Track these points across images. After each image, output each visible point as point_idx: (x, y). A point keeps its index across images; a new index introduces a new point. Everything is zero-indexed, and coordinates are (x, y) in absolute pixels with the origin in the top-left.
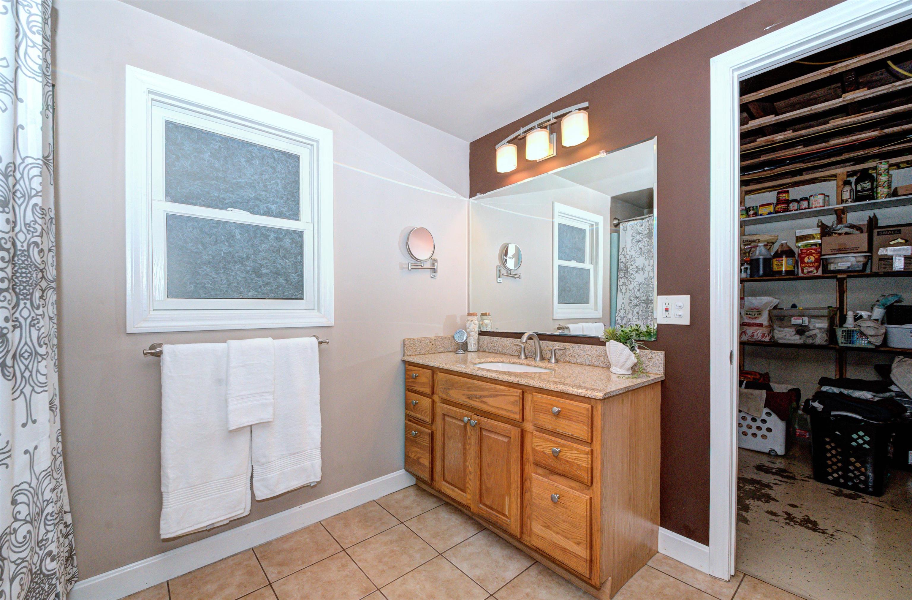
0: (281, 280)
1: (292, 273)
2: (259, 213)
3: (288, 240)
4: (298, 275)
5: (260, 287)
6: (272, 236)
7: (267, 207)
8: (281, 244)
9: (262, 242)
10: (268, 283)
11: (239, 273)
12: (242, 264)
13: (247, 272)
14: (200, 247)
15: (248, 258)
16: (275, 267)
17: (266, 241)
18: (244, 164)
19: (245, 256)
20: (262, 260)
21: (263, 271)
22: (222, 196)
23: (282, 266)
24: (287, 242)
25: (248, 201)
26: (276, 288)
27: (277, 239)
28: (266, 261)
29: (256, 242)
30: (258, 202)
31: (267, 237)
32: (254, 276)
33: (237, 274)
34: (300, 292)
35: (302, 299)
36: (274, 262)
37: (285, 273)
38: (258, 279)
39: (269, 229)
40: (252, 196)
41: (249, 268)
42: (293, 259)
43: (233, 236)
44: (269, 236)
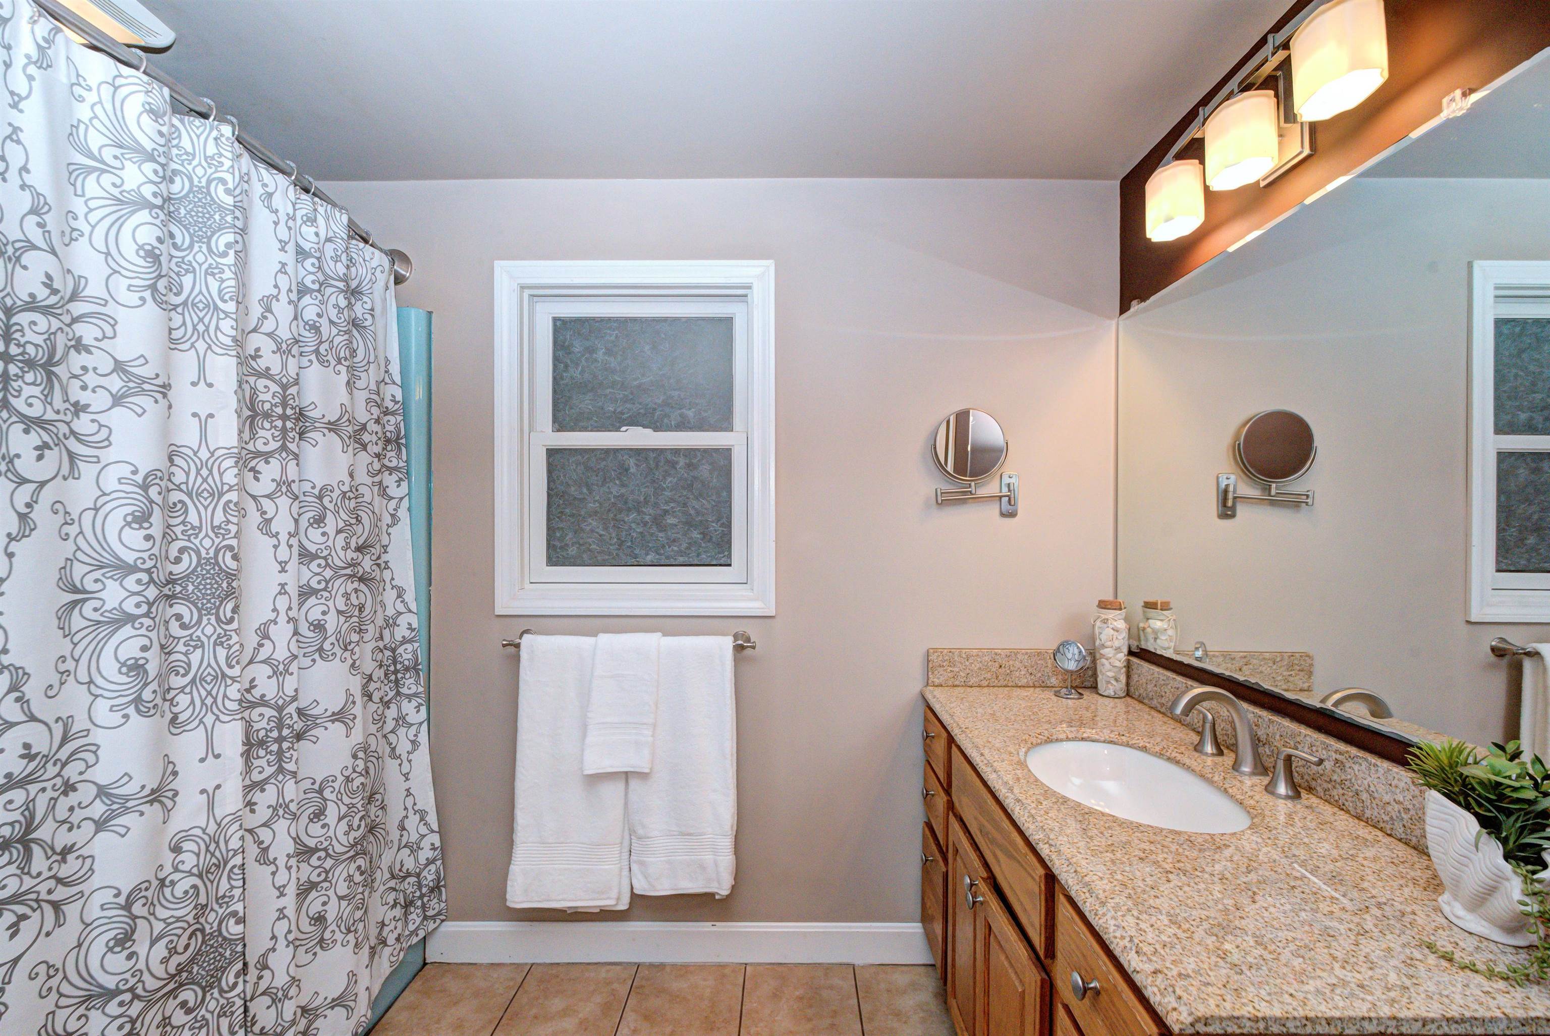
0: (696, 535)
1: (713, 522)
2: (669, 429)
3: (707, 467)
4: (722, 525)
5: (663, 547)
6: (682, 462)
7: (681, 415)
8: (695, 473)
9: (667, 474)
10: (674, 541)
11: (633, 525)
12: (639, 512)
13: (645, 524)
14: (585, 490)
15: (646, 502)
16: (685, 513)
17: (673, 472)
18: (649, 353)
19: (642, 499)
20: (666, 503)
21: (668, 521)
22: (619, 410)
23: (696, 509)
24: (704, 470)
25: (655, 409)
26: (687, 548)
27: (690, 466)
28: (672, 505)
29: (658, 474)
30: (667, 410)
31: (673, 465)
32: (654, 529)
33: (630, 528)
34: (726, 553)
35: (730, 565)
36: (685, 505)
37: (701, 521)
38: (660, 534)
39: (676, 451)
40: (660, 401)
41: (647, 518)
42: (714, 498)
43: (627, 470)
44: (677, 463)
